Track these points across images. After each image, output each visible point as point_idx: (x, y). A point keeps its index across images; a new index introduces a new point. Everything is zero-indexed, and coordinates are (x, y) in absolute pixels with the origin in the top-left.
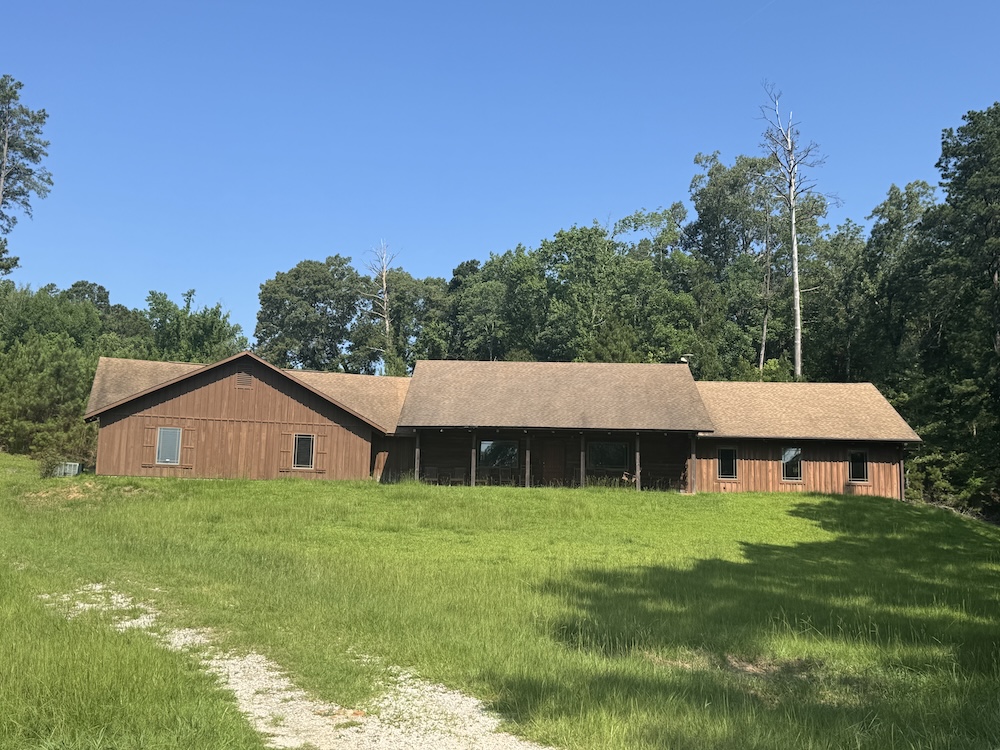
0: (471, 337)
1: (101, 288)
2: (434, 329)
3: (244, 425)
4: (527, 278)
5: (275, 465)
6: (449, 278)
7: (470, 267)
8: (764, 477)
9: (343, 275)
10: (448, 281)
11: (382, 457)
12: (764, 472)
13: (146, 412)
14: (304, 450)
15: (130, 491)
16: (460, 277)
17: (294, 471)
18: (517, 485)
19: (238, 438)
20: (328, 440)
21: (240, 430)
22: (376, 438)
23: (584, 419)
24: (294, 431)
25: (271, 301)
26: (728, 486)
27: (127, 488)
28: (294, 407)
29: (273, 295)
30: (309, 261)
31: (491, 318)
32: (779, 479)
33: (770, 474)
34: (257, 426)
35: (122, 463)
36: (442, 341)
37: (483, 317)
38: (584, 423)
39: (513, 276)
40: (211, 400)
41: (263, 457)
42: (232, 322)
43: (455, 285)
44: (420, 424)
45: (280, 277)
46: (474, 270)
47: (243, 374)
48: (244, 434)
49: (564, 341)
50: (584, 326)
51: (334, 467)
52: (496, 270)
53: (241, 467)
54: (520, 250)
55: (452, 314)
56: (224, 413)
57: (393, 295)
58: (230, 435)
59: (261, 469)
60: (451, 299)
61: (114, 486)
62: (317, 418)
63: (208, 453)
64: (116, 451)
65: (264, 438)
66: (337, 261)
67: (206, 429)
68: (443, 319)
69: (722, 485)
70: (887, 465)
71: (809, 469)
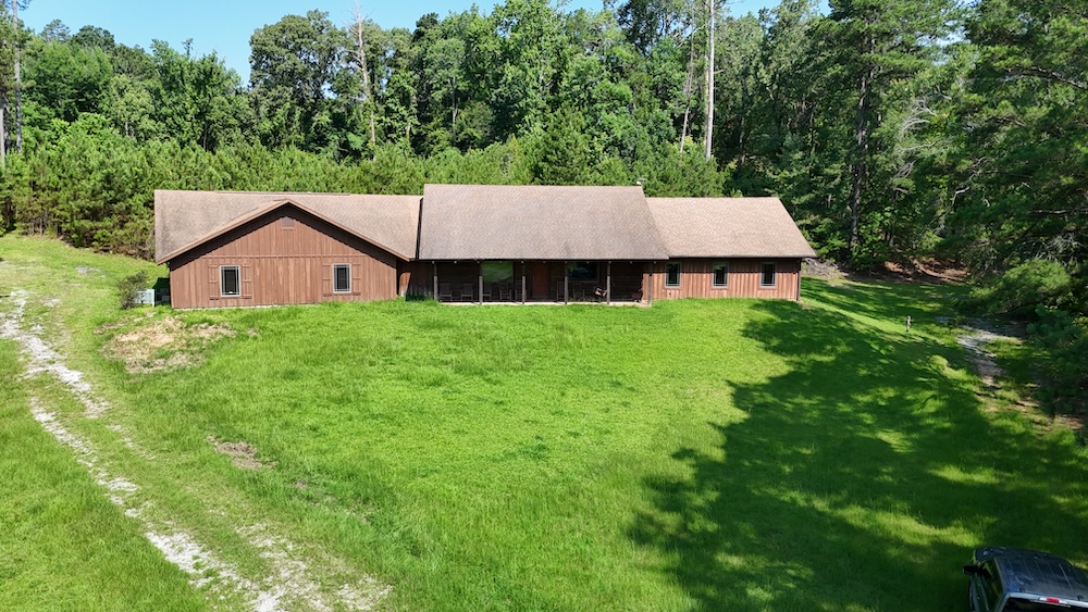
0: (437, 89)
1: (106, 32)
2: (403, 78)
3: (291, 260)
4: (483, 38)
5: (320, 291)
6: (413, 29)
7: (431, 20)
8: (699, 285)
9: (323, 28)
10: (412, 31)
11: (406, 277)
12: (700, 281)
13: (208, 255)
14: (342, 273)
15: (206, 328)
16: (423, 29)
17: (337, 295)
18: (513, 300)
19: (287, 271)
20: (361, 268)
21: (288, 264)
22: (399, 264)
23: (567, 249)
24: (333, 262)
25: (261, 55)
26: (673, 292)
27: (203, 326)
28: (330, 242)
29: (264, 48)
30: (292, 16)
31: (453, 72)
32: (710, 286)
33: (704, 283)
34: (302, 260)
35: (193, 297)
36: (411, 88)
37: (445, 72)
38: (568, 253)
39: (470, 37)
40: (262, 241)
41: (309, 285)
42: (228, 67)
43: (419, 35)
44: (437, 258)
45: (267, 30)
46: (435, 22)
47: (286, 218)
48: (291, 268)
49: (517, 100)
50: (534, 88)
51: (367, 290)
52: (456, 29)
53: (292, 295)
54: (474, 9)
55: (419, 64)
56: (273, 251)
57: (368, 47)
58: (281, 269)
59: (308, 295)
60: (417, 50)
61: (192, 324)
62: (351, 251)
63: (263, 284)
64: (187, 289)
65: (308, 269)
66: (316, 15)
67: (260, 265)
68: (409, 69)
69: (668, 292)
70: (789, 274)
71: (732, 278)
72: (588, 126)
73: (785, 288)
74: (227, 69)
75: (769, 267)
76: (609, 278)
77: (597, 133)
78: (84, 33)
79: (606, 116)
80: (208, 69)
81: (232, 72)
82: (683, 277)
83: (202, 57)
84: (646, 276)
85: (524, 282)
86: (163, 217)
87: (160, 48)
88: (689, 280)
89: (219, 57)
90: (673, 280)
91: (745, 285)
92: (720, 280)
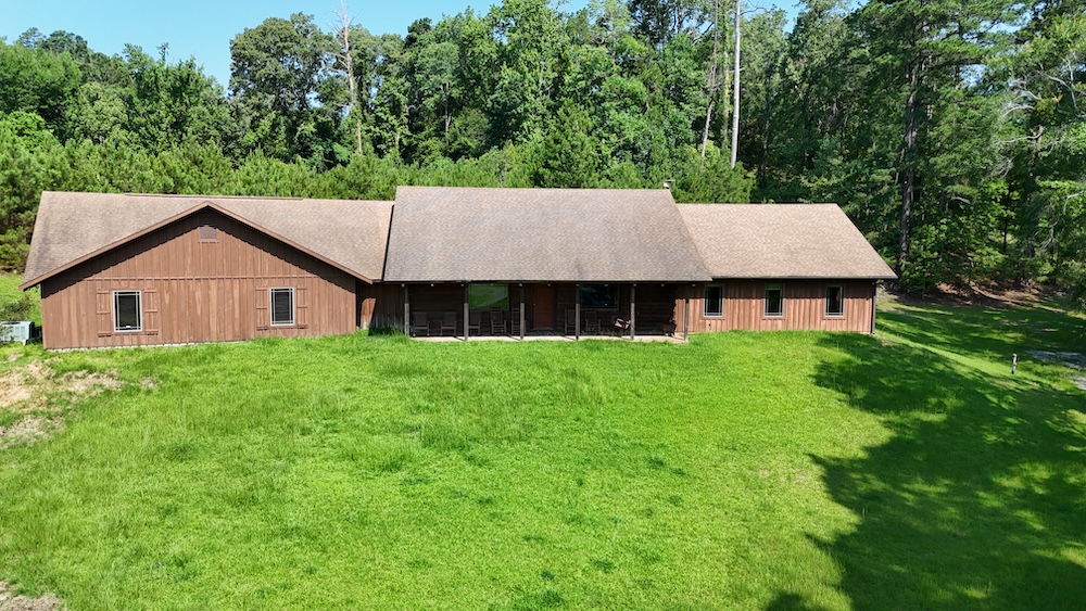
0: (429, 96)
1: (78, 38)
2: (393, 85)
3: (213, 283)
4: (478, 41)
5: (252, 324)
6: (404, 35)
7: (424, 25)
8: (747, 313)
9: (308, 32)
10: (404, 37)
11: (369, 304)
12: (747, 309)
13: (96, 277)
14: (282, 305)
15: (84, 377)
16: (415, 34)
17: (275, 328)
18: (509, 333)
19: (207, 298)
20: (308, 293)
21: (209, 288)
22: (360, 288)
23: (578, 267)
24: (270, 285)
25: (242, 61)
26: (713, 322)
27: (80, 374)
28: (267, 259)
29: (243, 52)
30: (274, 19)
31: (446, 78)
32: (761, 314)
33: (753, 310)
34: (228, 282)
35: (75, 334)
36: (401, 95)
37: (438, 77)
38: (580, 273)
39: (464, 40)
40: (172, 258)
41: (237, 315)
43: (411, 41)
44: (408, 278)
45: (248, 34)
46: (427, 28)
47: (206, 227)
48: (213, 293)
49: (515, 106)
50: (532, 92)
51: (316, 322)
52: (450, 32)
53: (214, 328)
54: (469, 12)
55: (410, 70)
56: (188, 271)
57: (355, 52)
58: (198, 295)
59: (237, 329)
60: (408, 56)
61: (64, 371)
62: (294, 271)
63: (175, 316)
64: (65, 323)
65: (236, 295)
66: (300, 18)
67: (170, 290)
68: (399, 76)
69: (708, 322)
70: (861, 300)
71: (789, 305)
72: (595, 128)
73: (856, 317)
74: (207, 77)
75: (834, 291)
76: (633, 305)
77: (606, 135)
78: (54, 38)
79: (617, 116)
80: (185, 75)
81: (211, 80)
82: (727, 304)
83: (177, 62)
84: (680, 303)
85: (522, 310)
86: (46, 226)
87: (135, 53)
88: (734, 307)
89: (198, 64)
90: (713, 308)
91: (804, 313)
92: (774, 308)
